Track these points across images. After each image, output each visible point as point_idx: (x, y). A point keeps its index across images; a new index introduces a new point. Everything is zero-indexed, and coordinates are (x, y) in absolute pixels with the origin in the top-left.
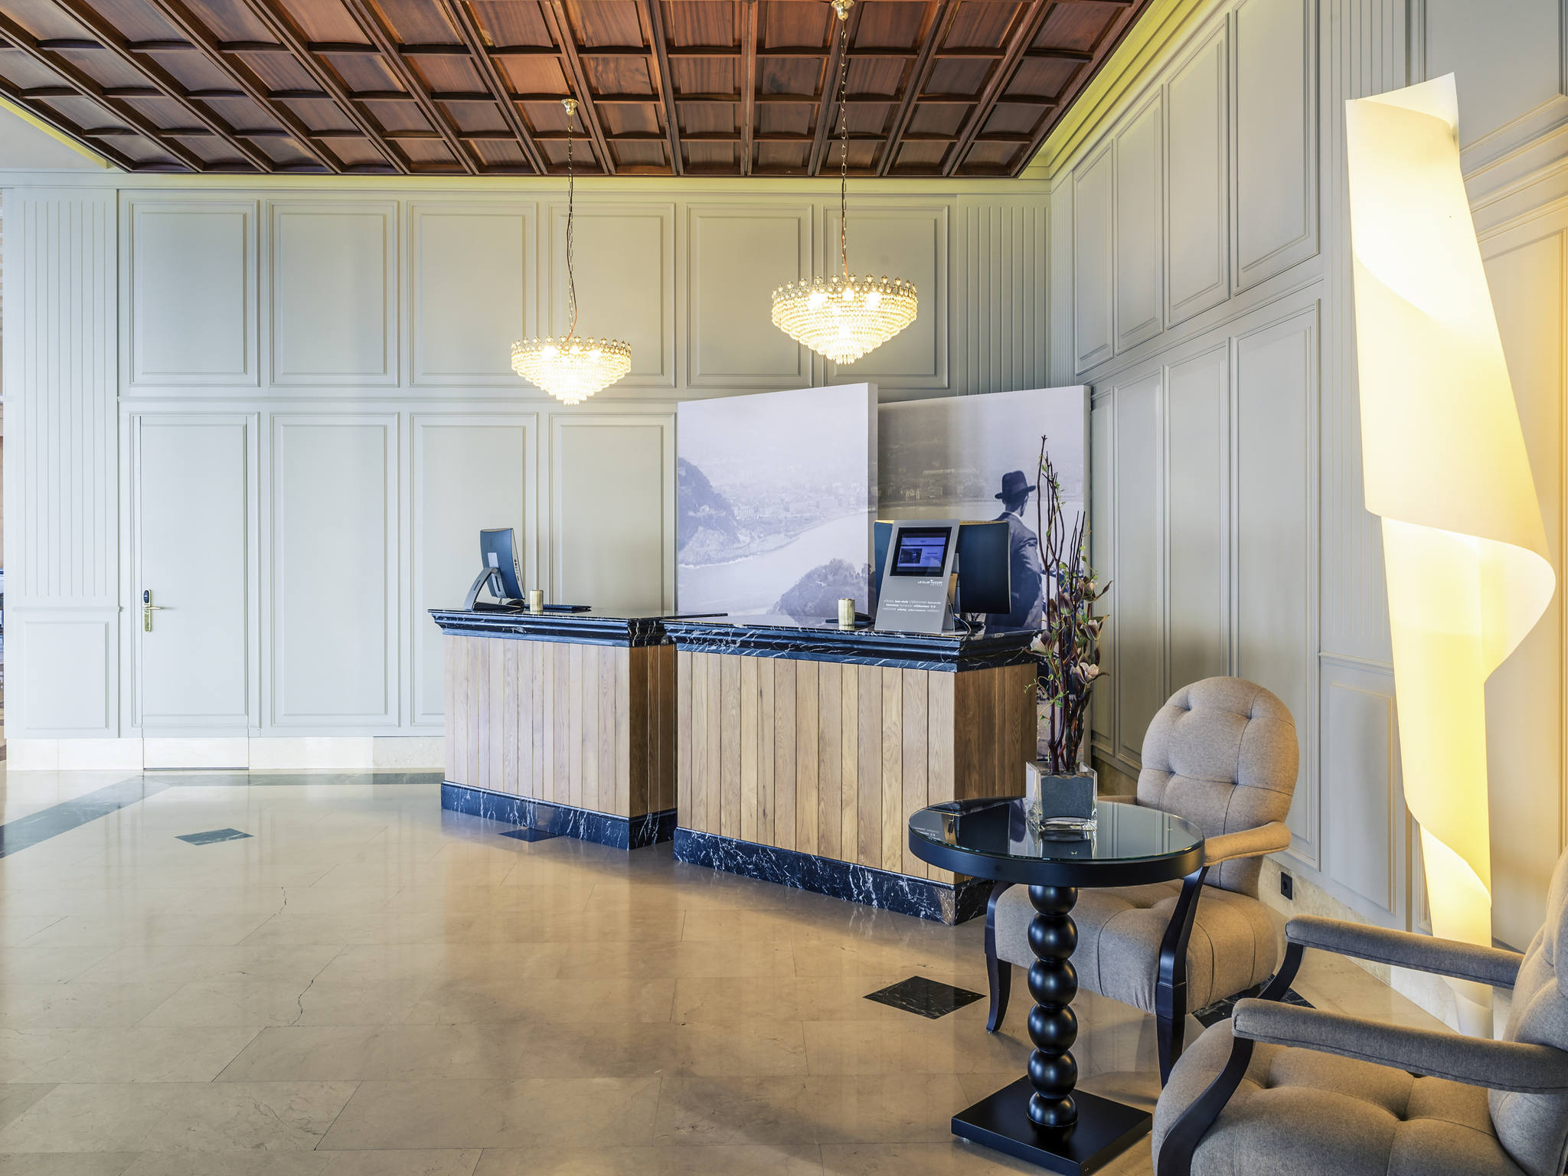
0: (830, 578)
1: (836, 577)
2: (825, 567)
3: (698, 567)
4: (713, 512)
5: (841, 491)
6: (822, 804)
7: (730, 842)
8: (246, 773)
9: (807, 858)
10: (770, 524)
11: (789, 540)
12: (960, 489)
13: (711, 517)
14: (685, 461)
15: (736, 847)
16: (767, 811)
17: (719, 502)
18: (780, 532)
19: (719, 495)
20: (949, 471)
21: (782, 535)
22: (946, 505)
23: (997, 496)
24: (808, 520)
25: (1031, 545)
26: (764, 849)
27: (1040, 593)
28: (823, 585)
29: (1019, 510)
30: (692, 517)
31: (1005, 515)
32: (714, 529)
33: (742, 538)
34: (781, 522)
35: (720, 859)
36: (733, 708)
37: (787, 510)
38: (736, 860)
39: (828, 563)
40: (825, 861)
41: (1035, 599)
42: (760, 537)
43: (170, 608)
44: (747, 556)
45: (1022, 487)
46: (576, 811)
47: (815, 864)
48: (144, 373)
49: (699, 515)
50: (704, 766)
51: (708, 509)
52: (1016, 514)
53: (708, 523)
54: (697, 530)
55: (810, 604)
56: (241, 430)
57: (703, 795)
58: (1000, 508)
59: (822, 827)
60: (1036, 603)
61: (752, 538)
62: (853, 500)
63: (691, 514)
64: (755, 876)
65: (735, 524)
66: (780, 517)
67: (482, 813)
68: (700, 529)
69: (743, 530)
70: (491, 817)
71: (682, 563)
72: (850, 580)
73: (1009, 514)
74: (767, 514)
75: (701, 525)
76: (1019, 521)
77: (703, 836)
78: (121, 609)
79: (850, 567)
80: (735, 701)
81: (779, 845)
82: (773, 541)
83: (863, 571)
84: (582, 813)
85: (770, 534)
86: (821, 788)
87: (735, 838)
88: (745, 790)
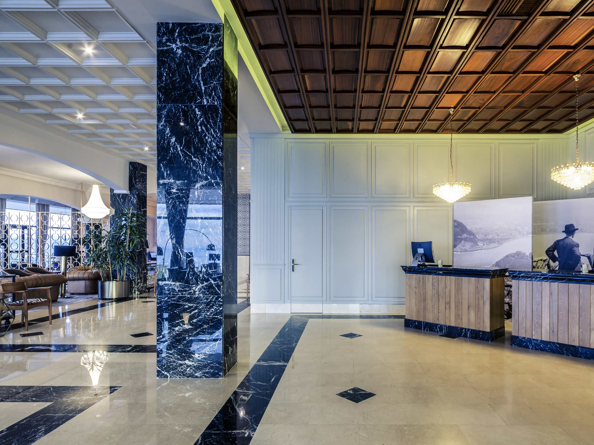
0: (516, 257)
1: (518, 257)
2: (514, 253)
3: (462, 253)
4: (468, 236)
5: (521, 230)
6: (581, 330)
7: (537, 340)
8: (322, 314)
9: (574, 347)
10: (491, 240)
11: (499, 245)
12: (548, 229)
13: (467, 238)
14: (456, 221)
15: (540, 342)
16: (554, 331)
17: (470, 233)
18: (495, 243)
19: (470, 231)
20: (543, 224)
21: (496, 243)
22: (541, 234)
23: (563, 232)
24: (507, 239)
25: (576, 247)
26: (554, 343)
27: (580, 262)
28: (513, 259)
29: (572, 236)
30: (459, 238)
31: (566, 238)
32: (469, 241)
33: (479, 244)
34: (496, 239)
35: (532, 346)
36: (538, 298)
37: (498, 236)
38: (540, 346)
39: (515, 252)
40: (582, 347)
41: (578, 264)
42: (487, 244)
43: (300, 265)
44: (482, 250)
45: (573, 229)
46: (465, 329)
47: (578, 349)
48: (292, 194)
49: (462, 237)
50: (524, 316)
51: (466, 235)
52: (570, 237)
53: (466, 240)
54: (461, 242)
55: (507, 265)
56: (321, 211)
57: (524, 325)
58: (564, 235)
59: (581, 337)
60: (578, 265)
61: (484, 245)
62: (525, 233)
63: (459, 237)
64: (549, 352)
65: (477, 240)
66: (495, 238)
67: (423, 329)
68: (463, 241)
69: (480, 242)
70: (427, 330)
71: (455, 252)
72: (524, 257)
73: (567, 237)
74: (490, 237)
75: (463, 240)
76: (572, 240)
77: (524, 338)
78: (285, 265)
79: (524, 254)
80: (539, 296)
81: (560, 342)
82: (492, 245)
83: (529, 255)
84: (469, 330)
85: (491, 243)
86: (580, 324)
87: (539, 339)
88: (544, 324)
